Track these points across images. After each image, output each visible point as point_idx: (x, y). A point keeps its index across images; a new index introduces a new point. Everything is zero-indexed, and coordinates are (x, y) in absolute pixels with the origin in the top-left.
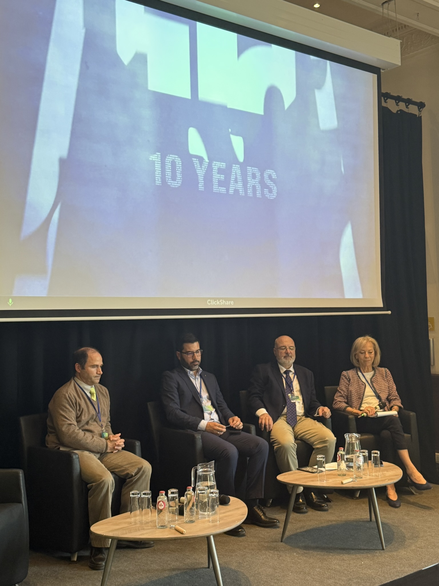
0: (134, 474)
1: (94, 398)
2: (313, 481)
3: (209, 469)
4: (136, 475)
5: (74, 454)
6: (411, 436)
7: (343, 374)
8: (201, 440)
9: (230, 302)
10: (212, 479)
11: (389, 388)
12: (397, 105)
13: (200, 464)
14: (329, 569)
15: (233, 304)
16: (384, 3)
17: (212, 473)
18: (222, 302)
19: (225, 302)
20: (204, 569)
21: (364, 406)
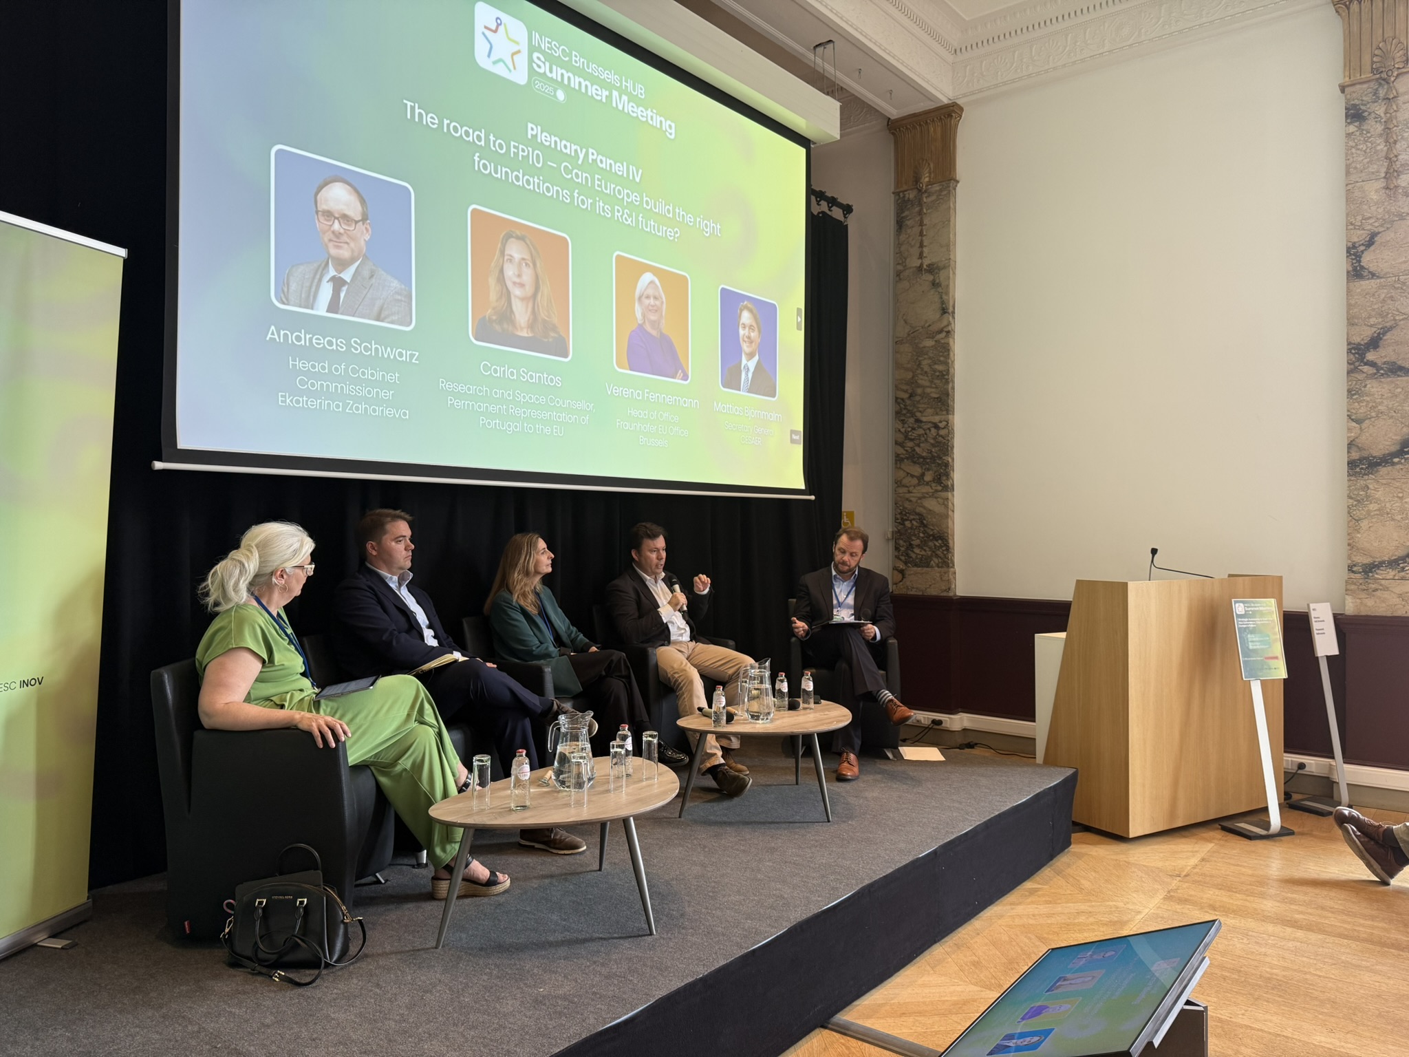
12: (818, 204)
14: (786, 862)
16: (817, 46)
20: (593, 873)
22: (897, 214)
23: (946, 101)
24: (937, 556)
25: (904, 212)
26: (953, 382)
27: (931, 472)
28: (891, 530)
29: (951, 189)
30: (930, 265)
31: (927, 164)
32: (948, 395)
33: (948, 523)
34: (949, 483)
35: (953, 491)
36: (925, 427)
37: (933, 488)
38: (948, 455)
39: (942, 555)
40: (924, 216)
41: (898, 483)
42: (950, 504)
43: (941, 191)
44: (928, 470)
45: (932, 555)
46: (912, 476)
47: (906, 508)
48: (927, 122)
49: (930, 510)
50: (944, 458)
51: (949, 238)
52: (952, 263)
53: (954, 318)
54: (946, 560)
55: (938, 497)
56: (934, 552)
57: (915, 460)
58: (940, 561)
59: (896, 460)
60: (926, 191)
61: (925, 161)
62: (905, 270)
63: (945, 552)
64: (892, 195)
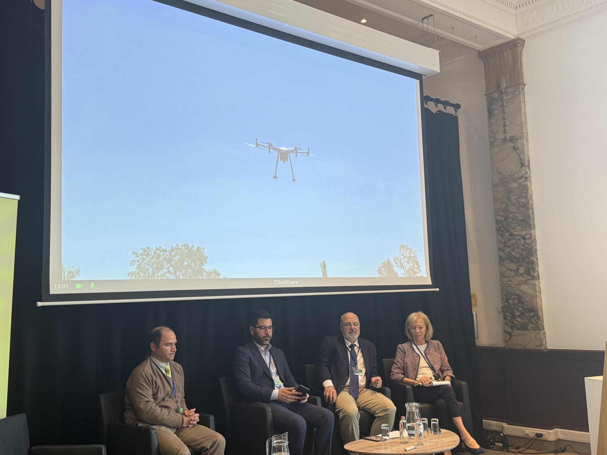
0: (209, 448)
1: (170, 375)
2: (378, 449)
3: (283, 441)
4: (211, 448)
5: (153, 429)
6: (464, 404)
7: (399, 347)
8: (271, 413)
9: (295, 282)
10: (286, 450)
11: (441, 360)
12: (436, 106)
13: (275, 436)
15: (298, 284)
16: (424, 18)
17: (286, 445)
18: (288, 281)
19: (290, 282)
21: (420, 377)
22: (488, 107)
23: (512, 37)
24: (532, 323)
25: (492, 106)
26: (533, 209)
27: (523, 267)
28: (501, 305)
29: (520, 90)
30: (511, 137)
31: (504, 76)
32: (529, 217)
33: (537, 300)
34: (535, 274)
35: (539, 279)
36: (516, 238)
37: (525, 277)
38: (533, 256)
39: (534, 322)
40: (505, 107)
41: (502, 275)
42: (537, 288)
43: (514, 91)
44: (521, 266)
45: (528, 322)
46: (511, 270)
47: (508, 291)
48: (502, 51)
49: (525, 292)
50: (530, 258)
51: (522, 120)
52: (525, 135)
53: (529, 169)
54: (538, 325)
55: (529, 284)
56: (529, 320)
57: (512, 259)
58: (534, 326)
59: (500, 261)
60: (505, 93)
61: (503, 75)
62: (495, 141)
63: (537, 320)
64: (485, 96)
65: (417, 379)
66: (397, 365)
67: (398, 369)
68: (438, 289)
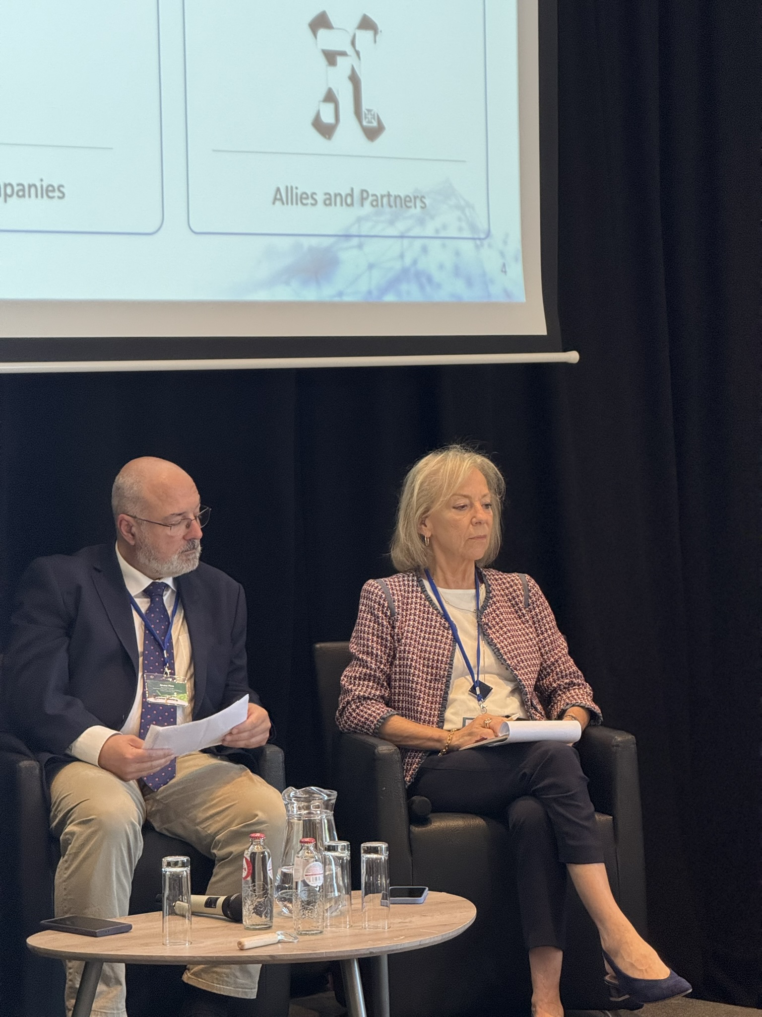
6: (613, 818)
65: (447, 726)
66: (364, 664)
67: (369, 681)
68: (573, 357)
